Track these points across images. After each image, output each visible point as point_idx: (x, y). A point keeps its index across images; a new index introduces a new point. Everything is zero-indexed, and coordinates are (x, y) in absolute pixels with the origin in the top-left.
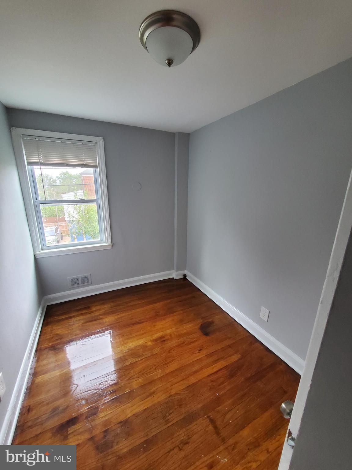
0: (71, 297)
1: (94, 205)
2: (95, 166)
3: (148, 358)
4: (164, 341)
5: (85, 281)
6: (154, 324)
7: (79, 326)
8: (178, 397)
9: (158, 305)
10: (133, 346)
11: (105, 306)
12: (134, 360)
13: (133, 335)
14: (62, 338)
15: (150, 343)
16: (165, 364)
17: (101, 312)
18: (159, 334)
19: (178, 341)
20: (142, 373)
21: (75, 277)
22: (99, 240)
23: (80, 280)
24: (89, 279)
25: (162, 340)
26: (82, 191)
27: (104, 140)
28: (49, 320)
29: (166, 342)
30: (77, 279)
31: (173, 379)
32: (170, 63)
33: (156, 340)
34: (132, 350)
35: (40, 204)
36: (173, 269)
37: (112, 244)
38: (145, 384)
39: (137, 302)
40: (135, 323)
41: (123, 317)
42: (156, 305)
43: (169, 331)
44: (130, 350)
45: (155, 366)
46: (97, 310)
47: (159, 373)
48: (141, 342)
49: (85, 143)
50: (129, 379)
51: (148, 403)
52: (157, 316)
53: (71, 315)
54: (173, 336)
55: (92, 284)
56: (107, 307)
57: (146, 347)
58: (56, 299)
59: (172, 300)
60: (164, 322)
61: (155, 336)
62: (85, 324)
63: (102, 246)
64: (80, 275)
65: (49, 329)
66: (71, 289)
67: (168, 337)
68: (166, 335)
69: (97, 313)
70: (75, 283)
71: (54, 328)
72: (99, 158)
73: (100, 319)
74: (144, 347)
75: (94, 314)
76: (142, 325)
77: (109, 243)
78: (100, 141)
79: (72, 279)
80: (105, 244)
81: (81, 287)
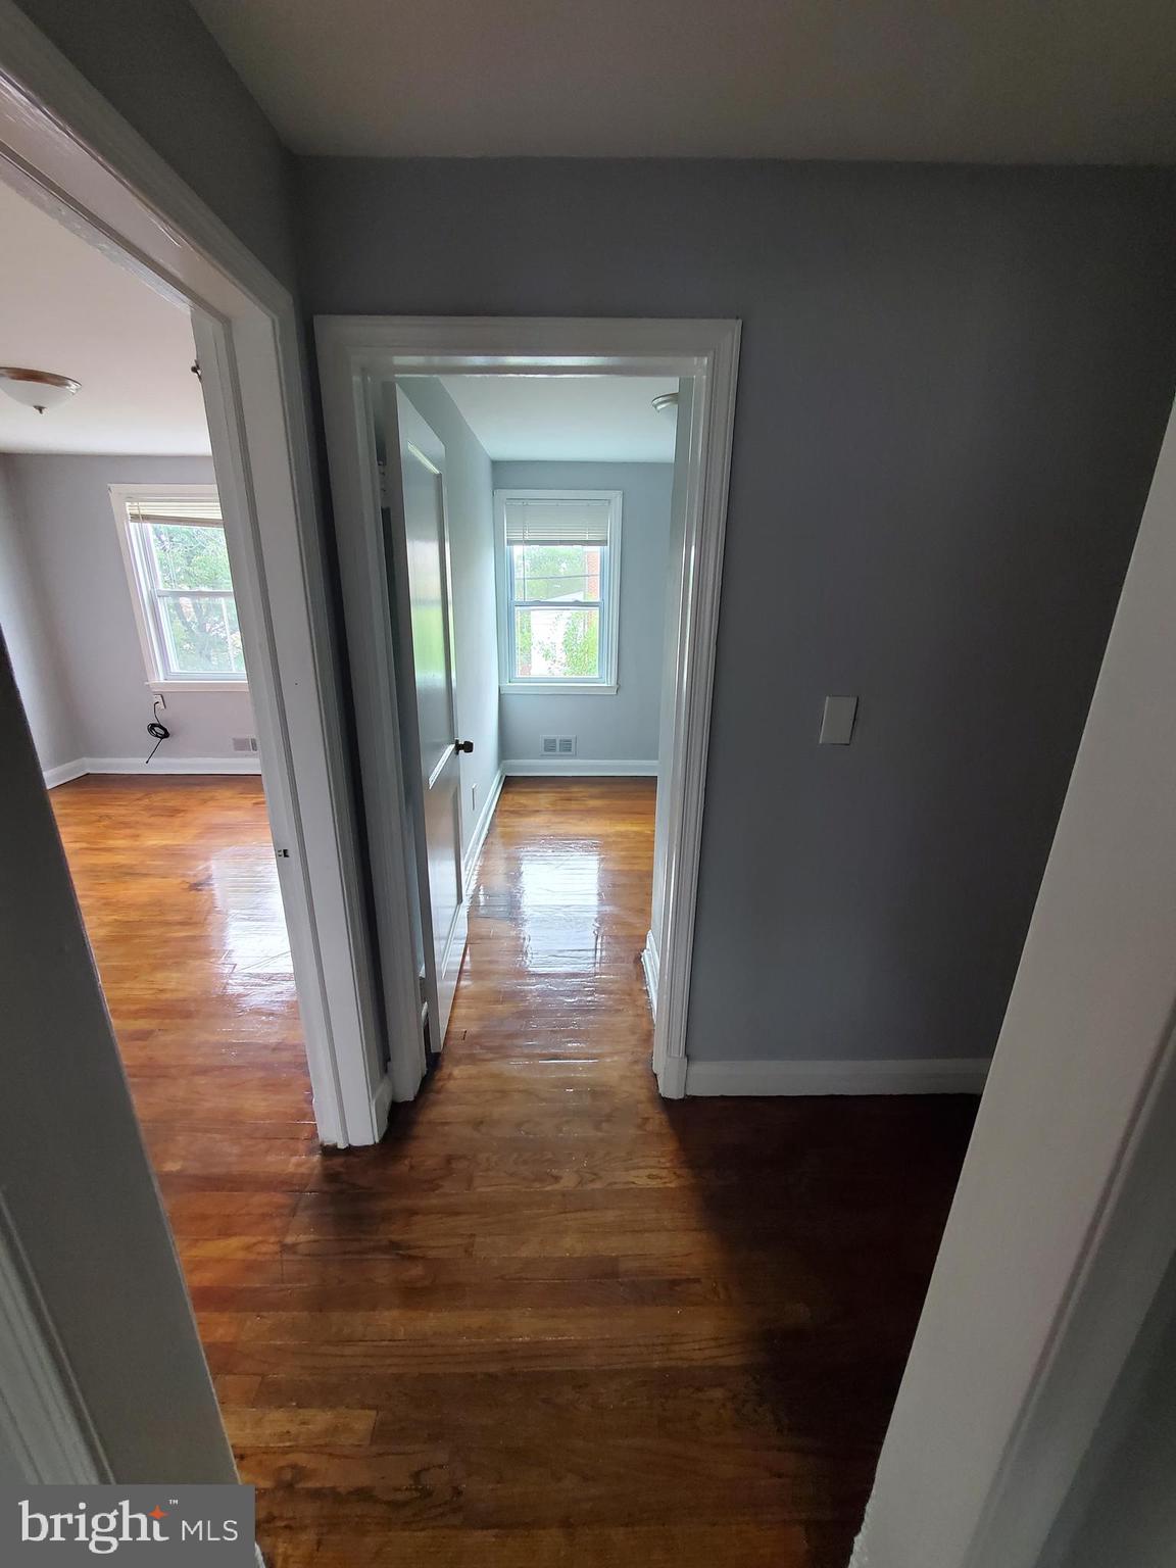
0: (529, 771)
1: (596, 611)
2: (602, 543)
3: (640, 842)
5: (566, 746)
7: (547, 801)
21: (552, 736)
22: (597, 676)
23: (558, 742)
24: (573, 745)
30: (554, 741)
35: (517, 608)
37: (617, 686)
39: (647, 794)
46: (578, 791)
49: (593, 503)
55: (575, 756)
56: (594, 791)
58: (522, 768)
62: (559, 801)
63: (600, 687)
64: (558, 736)
66: (542, 757)
70: (550, 746)
72: (611, 529)
73: (582, 800)
75: (573, 795)
76: (644, 816)
77: (613, 683)
78: (616, 497)
79: (546, 740)
80: (605, 685)
81: (561, 757)
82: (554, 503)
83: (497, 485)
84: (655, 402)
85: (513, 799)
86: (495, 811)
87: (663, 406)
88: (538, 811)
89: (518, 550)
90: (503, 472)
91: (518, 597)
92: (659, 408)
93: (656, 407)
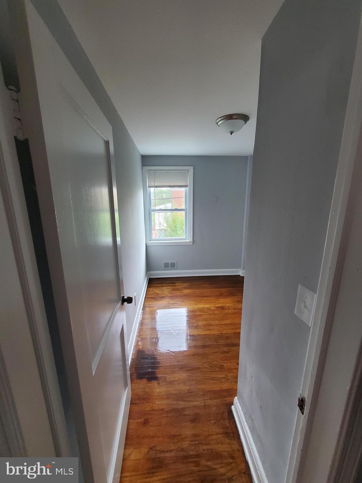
1: (184, 212)
2: (186, 186)
3: (210, 314)
4: (224, 309)
5: (173, 266)
6: (217, 299)
7: (168, 291)
8: (227, 335)
9: (223, 290)
10: (201, 307)
11: (185, 284)
12: (201, 313)
13: (202, 302)
14: (158, 295)
15: (213, 308)
16: (221, 320)
17: (182, 287)
18: (221, 305)
19: (233, 311)
20: (205, 320)
22: (185, 237)
23: (170, 264)
24: (176, 265)
25: (222, 308)
26: (171, 204)
27: (194, 168)
28: (151, 285)
29: (224, 310)
30: (168, 263)
31: (225, 327)
32: (232, 133)
33: (217, 307)
34: (200, 308)
35: (152, 212)
36: (240, 268)
37: (193, 241)
38: (207, 325)
39: (207, 286)
40: (204, 296)
41: (196, 292)
42: (222, 289)
43: (228, 305)
44: (199, 308)
45: (214, 319)
46: (179, 285)
47: (217, 322)
48: (207, 306)
49: (182, 171)
50: (197, 320)
51: (207, 332)
52: (221, 295)
53: (163, 285)
54: (230, 308)
55: (177, 269)
56: (185, 285)
57: (210, 309)
58: (156, 274)
59: (234, 288)
60: (226, 299)
61: (217, 305)
62: (172, 291)
63: (186, 242)
64: (170, 261)
65: (151, 289)
66: (164, 270)
67: (227, 308)
68: (225, 306)
69: (180, 287)
70: (166, 266)
71: (154, 289)
72: (189, 181)
73: (181, 290)
74: (209, 309)
75: (177, 287)
76: (209, 298)
77: (191, 240)
78: (191, 169)
79: (165, 263)
80: (188, 241)
81: (170, 270)
82: (167, 171)
83: (144, 165)
84: (217, 121)
85: (152, 290)
86: (145, 298)
87: (221, 122)
88: (164, 297)
89: (152, 190)
90: (146, 160)
91: (152, 208)
92: (219, 123)
93: (217, 123)
